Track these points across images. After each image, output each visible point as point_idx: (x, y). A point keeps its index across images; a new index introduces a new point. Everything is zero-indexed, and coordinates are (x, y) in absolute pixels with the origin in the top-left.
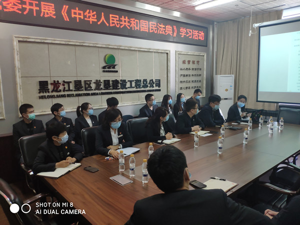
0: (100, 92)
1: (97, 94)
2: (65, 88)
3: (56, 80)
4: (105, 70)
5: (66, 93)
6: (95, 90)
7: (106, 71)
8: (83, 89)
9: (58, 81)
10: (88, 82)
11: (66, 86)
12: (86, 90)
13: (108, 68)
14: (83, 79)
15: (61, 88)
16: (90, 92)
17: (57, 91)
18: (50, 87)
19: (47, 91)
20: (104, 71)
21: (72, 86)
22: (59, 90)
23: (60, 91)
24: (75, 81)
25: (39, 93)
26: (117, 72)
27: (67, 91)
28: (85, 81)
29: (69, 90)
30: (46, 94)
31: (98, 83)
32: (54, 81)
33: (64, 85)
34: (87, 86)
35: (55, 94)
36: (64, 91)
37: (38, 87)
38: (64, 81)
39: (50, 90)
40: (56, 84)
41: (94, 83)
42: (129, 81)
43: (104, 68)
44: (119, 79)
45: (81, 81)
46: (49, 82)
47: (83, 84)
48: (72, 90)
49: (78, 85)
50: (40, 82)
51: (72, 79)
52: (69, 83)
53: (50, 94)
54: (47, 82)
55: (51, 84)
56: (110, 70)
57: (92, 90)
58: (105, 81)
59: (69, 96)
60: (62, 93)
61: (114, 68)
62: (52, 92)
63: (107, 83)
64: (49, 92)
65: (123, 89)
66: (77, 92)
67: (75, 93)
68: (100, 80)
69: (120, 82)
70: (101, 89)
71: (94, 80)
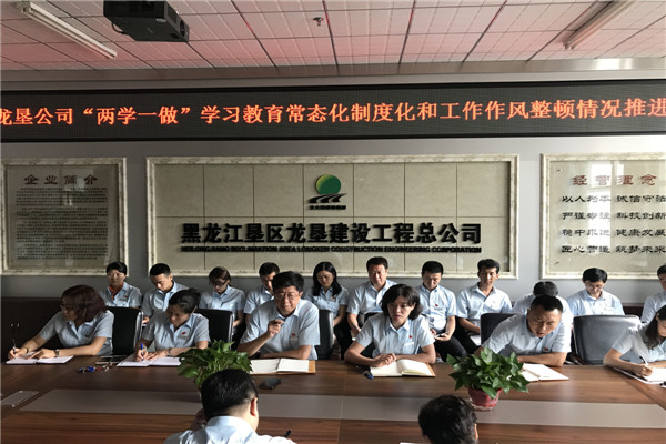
0: (301, 245)
1: (294, 250)
2: (228, 236)
3: (213, 223)
4: (315, 205)
5: (230, 245)
6: (289, 241)
7: (317, 208)
8: (264, 238)
9: (216, 225)
10: (276, 228)
11: (231, 233)
12: (269, 240)
13: (323, 201)
14: (264, 223)
15: (221, 235)
16: (278, 245)
17: (213, 241)
18: (202, 234)
19: (196, 239)
20: (312, 208)
21: (241, 234)
22: (216, 239)
23: (219, 240)
24: (249, 225)
25: (183, 242)
26: (344, 208)
27: (231, 241)
28: (269, 226)
29: (236, 240)
30: (194, 245)
31: (296, 230)
32: (210, 224)
33: (226, 231)
34: (272, 234)
35: (210, 245)
36: (226, 240)
37: (182, 233)
38: (227, 225)
39: (202, 239)
40: (212, 230)
41: (288, 229)
42: (375, 226)
43: (313, 201)
44: (348, 222)
45: (260, 225)
46: (201, 226)
47: (264, 230)
48: (241, 241)
49: (254, 232)
50: (185, 225)
51: (244, 222)
52: (236, 228)
53: (201, 245)
54: (196, 226)
55: (204, 229)
56: (326, 205)
57: (283, 241)
58: (312, 226)
59: (235, 249)
60: (222, 245)
61: (336, 200)
62: (205, 241)
63: (318, 231)
64: (199, 241)
65: (358, 242)
66: (251, 245)
67: (247, 245)
68: (301, 225)
69: (351, 228)
70: (304, 241)
71: (287, 223)
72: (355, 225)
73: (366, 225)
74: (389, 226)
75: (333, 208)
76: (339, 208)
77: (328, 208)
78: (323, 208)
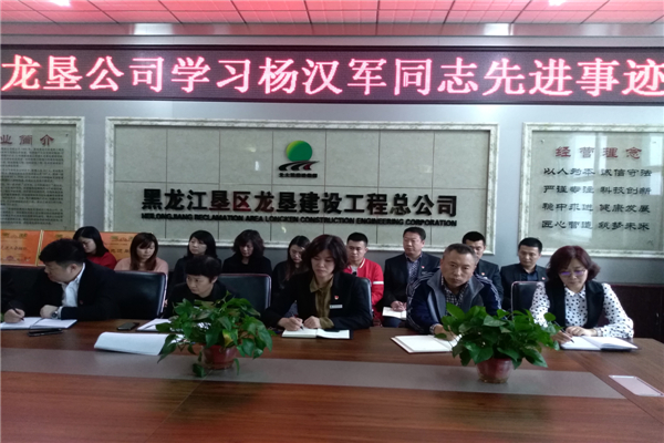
0: (268, 215)
1: (261, 219)
2: (191, 203)
3: (176, 189)
4: (284, 172)
5: (194, 213)
6: (257, 210)
7: (287, 175)
9: (179, 191)
10: (243, 196)
11: (195, 200)
12: (235, 209)
13: (293, 169)
14: (230, 190)
15: (185, 202)
16: (245, 215)
17: (175, 208)
18: (164, 201)
19: (159, 206)
20: (281, 175)
21: (207, 202)
22: (179, 206)
23: (182, 208)
24: (214, 192)
25: (144, 208)
26: (315, 176)
27: (195, 208)
28: (235, 193)
29: (200, 207)
30: (155, 212)
31: (265, 198)
32: (172, 190)
33: (189, 197)
34: (239, 202)
35: (172, 212)
36: (190, 207)
37: (142, 199)
38: (191, 192)
39: (164, 205)
40: (175, 197)
41: (256, 197)
42: (348, 196)
43: (283, 168)
44: (319, 192)
45: (225, 192)
46: (163, 192)
47: (230, 198)
49: (219, 200)
50: (146, 191)
51: (208, 189)
52: (200, 195)
53: (164, 212)
54: (158, 191)
55: (166, 195)
57: (249, 210)
58: (281, 194)
59: (198, 218)
60: (186, 212)
61: (307, 168)
62: (167, 208)
63: (287, 200)
64: (160, 208)
65: (329, 212)
66: (216, 213)
67: (211, 214)
68: (269, 193)
69: (322, 197)
70: (272, 210)
71: (255, 191)
72: (326, 194)
73: (337, 195)
74: (361, 197)
75: (304, 176)
76: (309, 176)
77: (298, 176)
78: (293, 175)
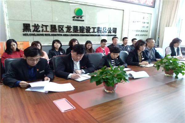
0: (70, 34)
1: (68, 35)
2: (43, 29)
3: (36, 24)
5: (44, 33)
6: (66, 32)
7: (75, 20)
9: (38, 24)
10: (61, 27)
12: (59, 32)
13: (77, 18)
14: (57, 25)
15: (40, 29)
16: (63, 34)
17: (37, 31)
18: (32, 28)
20: (74, 20)
21: (49, 29)
23: (40, 31)
24: (51, 25)
25: (24, 31)
26: (83, 21)
27: (45, 31)
28: (59, 26)
30: (29, 33)
31: (69, 28)
32: (35, 24)
33: (42, 27)
34: (60, 29)
35: (36, 33)
36: (42, 31)
37: (22, 28)
38: (42, 25)
39: (32, 30)
40: (36, 27)
41: (66, 27)
42: (92, 28)
43: (74, 17)
44: (85, 26)
45: (55, 25)
46: (31, 25)
47: (57, 28)
49: (53, 28)
50: (24, 24)
51: (49, 24)
52: (46, 26)
53: (32, 33)
54: (29, 25)
55: (33, 26)
56: (78, 19)
57: (64, 32)
58: (74, 26)
59: (46, 35)
60: (41, 33)
61: (81, 18)
63: (75, 28)
64: (30, 31)
65: (88, 33)
66: (53, 33)
67: (51, 33)
68: (70, 26)
69: (86, 28)
70: (71, 32)
71: (66, 25)
73: (89, 27)
74: (96, 28)
75: (80, 20)
78: (77, 20)
